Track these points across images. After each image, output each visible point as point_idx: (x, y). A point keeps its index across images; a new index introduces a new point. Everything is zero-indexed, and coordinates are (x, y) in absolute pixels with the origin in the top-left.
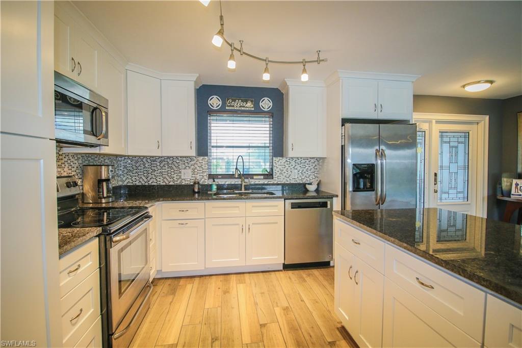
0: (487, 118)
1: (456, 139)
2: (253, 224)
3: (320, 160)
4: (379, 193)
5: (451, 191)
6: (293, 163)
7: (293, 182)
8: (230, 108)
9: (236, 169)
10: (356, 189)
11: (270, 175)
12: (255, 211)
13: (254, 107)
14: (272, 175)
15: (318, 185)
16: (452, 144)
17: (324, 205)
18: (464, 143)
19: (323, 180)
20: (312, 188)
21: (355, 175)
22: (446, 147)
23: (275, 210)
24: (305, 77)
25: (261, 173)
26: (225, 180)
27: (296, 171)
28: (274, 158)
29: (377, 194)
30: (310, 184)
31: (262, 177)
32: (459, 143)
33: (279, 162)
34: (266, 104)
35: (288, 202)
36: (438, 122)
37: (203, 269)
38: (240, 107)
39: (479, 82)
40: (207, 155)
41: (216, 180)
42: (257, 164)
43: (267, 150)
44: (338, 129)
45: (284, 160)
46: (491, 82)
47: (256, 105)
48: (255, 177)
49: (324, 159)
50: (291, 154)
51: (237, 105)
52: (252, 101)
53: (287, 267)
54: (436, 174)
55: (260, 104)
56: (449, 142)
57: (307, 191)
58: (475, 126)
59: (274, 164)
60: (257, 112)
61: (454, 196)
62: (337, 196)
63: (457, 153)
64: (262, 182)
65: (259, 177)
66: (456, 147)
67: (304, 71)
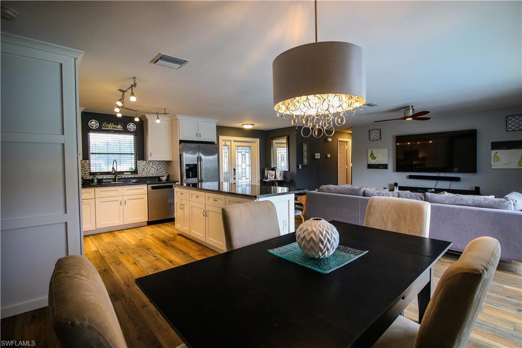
0: (259, 139)
1: (244, 151)
2: (128, 200)
3: (168, 163)
4: (200, 178)
5: (243, 178)
6: (151, 164)
7: (151, 176)
8: (106, 128)
9: (113, 168)
10: (188, 177)
11: (135, 172)
12: (129, 192)
13: (123, 128)
14: (137, 172)
15: (168, 177)
16: (242, 153)
17: (171, 187)
18: (248, 152)
19: (170, 174)
20: (164, 179)
21: (187, 170)
22: (240, 154)
23: (141, 191)
24: (158, 121)
25: (128, 170)
26: (103, 176)
27: (153, 169)
28: (138, 161)
29: (198, 179)
30: (163, 176)
31: (130, 173)
32: (246, 152)
33: (141, 164)
34: (131, 127)
35: (150, 186)
36: (234, 141)
37: (95, 229)
38: (113, 128)
39: (248, 124)
40: (88, 159)
41: (96, 176)
42: (126, 165)
43: (133, 156)
44: (178, 146)
45: (145, 162)
46: (253, 125)
47: (125, 127)
48: (124, 173)
49: (171, 161)
50: (150, 158)
51: (111, 126)
52: (121, 125)
53: (150, 223)
54: (234, 169)
55: (128, 127)
56: (241, 152)
57: (160, 180)
58: (254, 144)
59: (138, 165)
60: (125, 131)
61: (245, 180)
62: (178, 182)
63: (245, 158)
64: (130, 176)
65: (128, 173)
66: (245, 155)
67: (158, 118)
